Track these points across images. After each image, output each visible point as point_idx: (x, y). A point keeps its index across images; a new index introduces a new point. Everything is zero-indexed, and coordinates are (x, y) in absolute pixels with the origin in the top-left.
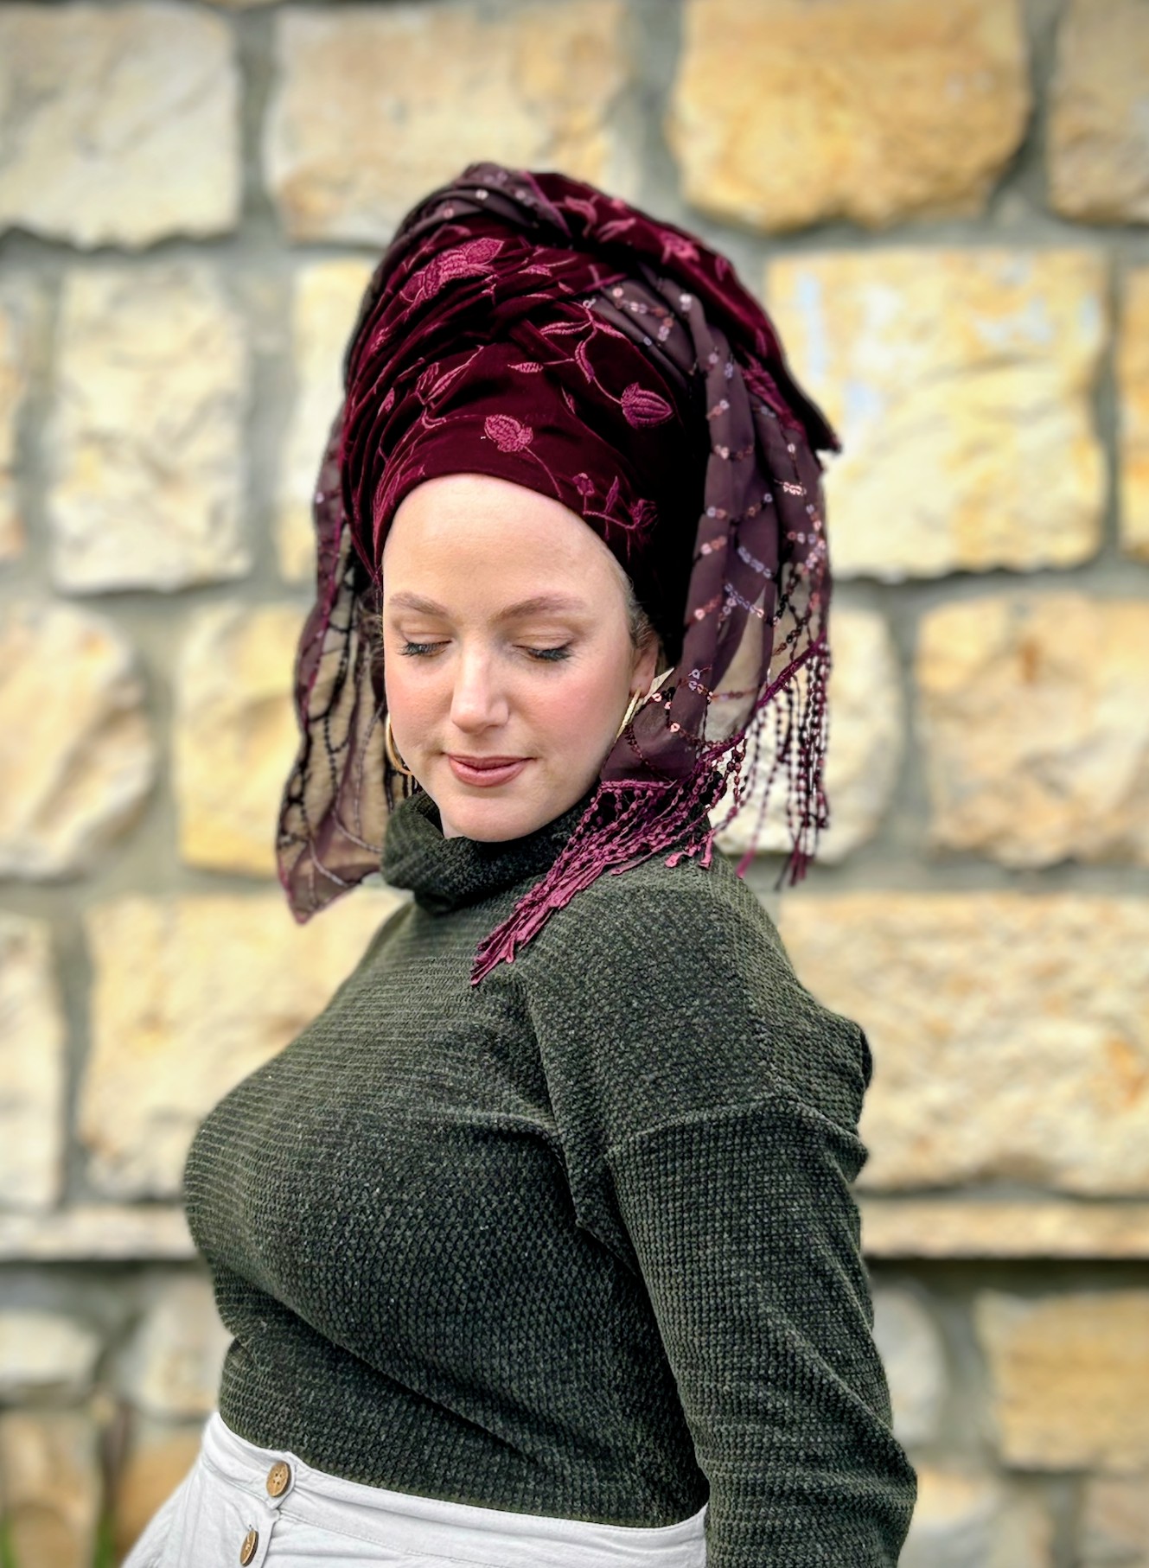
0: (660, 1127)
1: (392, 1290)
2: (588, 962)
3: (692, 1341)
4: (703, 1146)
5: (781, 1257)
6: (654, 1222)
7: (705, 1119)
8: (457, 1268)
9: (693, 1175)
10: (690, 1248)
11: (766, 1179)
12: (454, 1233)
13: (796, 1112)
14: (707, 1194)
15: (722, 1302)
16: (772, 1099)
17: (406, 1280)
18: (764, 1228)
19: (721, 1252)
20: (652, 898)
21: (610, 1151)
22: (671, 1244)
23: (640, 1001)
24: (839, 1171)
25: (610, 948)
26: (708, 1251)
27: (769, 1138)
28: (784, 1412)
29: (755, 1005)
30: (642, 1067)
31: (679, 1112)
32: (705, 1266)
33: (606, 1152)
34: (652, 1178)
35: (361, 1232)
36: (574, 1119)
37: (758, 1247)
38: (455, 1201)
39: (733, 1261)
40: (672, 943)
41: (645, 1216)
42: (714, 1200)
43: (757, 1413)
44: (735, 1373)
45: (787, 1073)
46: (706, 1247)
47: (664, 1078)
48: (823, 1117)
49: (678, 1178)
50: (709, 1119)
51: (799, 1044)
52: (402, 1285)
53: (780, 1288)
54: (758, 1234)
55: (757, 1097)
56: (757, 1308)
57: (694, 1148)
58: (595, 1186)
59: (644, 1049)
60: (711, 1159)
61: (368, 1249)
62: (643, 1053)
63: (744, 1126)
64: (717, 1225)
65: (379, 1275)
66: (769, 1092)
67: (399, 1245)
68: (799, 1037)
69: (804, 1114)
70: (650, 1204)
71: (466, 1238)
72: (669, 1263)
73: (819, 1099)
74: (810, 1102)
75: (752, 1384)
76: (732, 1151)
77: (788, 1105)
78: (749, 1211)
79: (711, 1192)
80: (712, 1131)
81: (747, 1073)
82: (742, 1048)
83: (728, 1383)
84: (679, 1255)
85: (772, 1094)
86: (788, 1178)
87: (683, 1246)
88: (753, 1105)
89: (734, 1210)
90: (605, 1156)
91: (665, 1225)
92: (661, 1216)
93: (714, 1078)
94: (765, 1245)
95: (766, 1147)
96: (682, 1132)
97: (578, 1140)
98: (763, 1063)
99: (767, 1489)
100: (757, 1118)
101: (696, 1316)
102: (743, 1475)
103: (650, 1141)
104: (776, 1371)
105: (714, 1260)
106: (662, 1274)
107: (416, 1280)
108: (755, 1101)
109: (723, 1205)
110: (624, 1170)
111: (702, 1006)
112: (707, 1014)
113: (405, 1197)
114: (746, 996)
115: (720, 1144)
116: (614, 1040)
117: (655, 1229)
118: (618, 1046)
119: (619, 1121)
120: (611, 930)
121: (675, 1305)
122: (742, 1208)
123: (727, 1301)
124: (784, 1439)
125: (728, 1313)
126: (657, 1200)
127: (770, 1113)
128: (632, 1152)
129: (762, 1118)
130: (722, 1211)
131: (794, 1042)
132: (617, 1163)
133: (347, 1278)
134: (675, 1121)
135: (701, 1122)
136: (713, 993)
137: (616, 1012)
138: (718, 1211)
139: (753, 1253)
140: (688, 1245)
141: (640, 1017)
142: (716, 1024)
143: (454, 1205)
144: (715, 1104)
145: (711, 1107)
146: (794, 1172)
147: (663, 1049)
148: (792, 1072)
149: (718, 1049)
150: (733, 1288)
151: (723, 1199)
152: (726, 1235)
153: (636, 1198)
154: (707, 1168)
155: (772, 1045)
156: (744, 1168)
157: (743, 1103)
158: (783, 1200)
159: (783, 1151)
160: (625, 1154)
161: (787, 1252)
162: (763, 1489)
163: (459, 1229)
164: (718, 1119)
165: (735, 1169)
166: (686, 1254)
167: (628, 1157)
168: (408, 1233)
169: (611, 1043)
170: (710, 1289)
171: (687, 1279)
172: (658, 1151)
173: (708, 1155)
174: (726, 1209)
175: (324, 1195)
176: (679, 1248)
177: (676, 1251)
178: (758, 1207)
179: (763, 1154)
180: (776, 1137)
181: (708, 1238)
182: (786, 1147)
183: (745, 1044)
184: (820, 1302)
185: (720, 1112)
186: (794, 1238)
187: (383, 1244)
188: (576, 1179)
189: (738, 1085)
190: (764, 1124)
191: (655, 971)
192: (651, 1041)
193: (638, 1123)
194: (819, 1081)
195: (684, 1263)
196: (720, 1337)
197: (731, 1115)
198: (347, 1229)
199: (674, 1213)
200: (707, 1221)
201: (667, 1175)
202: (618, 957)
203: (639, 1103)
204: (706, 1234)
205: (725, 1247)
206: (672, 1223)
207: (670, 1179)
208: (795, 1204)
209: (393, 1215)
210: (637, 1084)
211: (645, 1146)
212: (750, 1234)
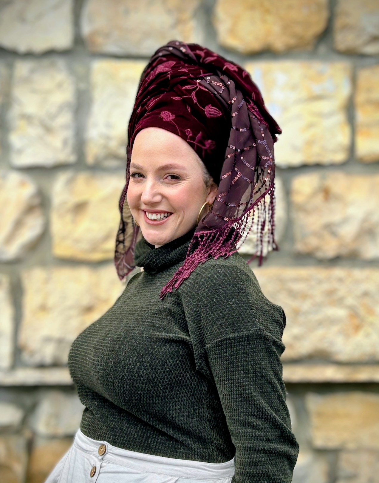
0: (222, 338)
1: (139, 389)
2: (200, 287)
3: (231, 404)
4: (235, 344)
5: (259, 378)
6: (220, 368)
7: (236, 336)
8: (160, 382)
9: (232, 353)
10: (231, 376)
11: (254, 354)
12: (159, 371)
13: (264, 334)
14: (236, 359)
15: (241, 392)
16: (257, 330)
17: (144, 386)
18: (253, 369)
19: (241, 377)
20: (220, 268)
21: (206, 346)
22: (225, 374)
23: (216, 299)
24: (276, 352)
25: (207, 283)
26: (236, 377)
27: (255, 342)
28: (259, 426)
29: (251, 301)
30: (217, 320)
31: (228, 334)
32: (235, 381)
33: (205, 346)
34: (220, 354)
35: (130, 371)
36: (196, 336)
37: (252, 375)
38: (159, 362)
39: (244, 379)
40: (226, 282)
41: (217, 366)
42: (238, 361)
43: (251, 426)
44: (244, 414)
45: (261, 322)
46: (236, 375)
47: (223, 323)
48: (272, 335)
49: (227, 354)
50: (237, 336)
51: (264, 313)
52: (142, 387)
53: (258, 388)
54: (252, 371)
55: (252, 329)
56: (251, 394)
57: (232, 345)
58: (202, 357)
59: (217, 314)
60: (238, 348)
61: (132, 376)
62: (217, 315)
63: (248, 338)
64: (239, 368)
65: (135, 384)
66: (255, 328)
67: (141, 375)
68: (264, 311)
69: (266, 335)
70: (219, 362)
71: (162, 373)
72: (224, 380)
73: (270, 330)
74: (268, 331)
75: (249, 417)
76: (244, 346)
77: (261, 332)
78: (249, 364)
79: (238, 358)
80: (238, 339)
81: (249, 322)
82: (247, 314)
83: (242, 417)
84: (227, 378)
85: (256, 328)
86: (261, 354)
87: (229, 375)
88: (251, 331)
89: (244, 364)
90: (205, 348)
91: (223, 368)
92: (222, 366)
93: (239, 323)
94: (254, 375)
95: (254, 344)
96: (229, 340)
97: (197, 342)
98: (254, 319)
99: (254, 449)
100: (252, 335)
101: (232, 396)
102: (246, 445)
103: (219, 343)
104: (257, 413)
105: (238, 379)
106: (222, 384)
107: (146, 386)
108: (251, 330)
109: (241, 362)
110: (211, 352)
111: (235, 301)
112: (237, 304)
113: (144, 360)
114: (249, 298)
115: (241, 343)
116: (208, 311)
117: (220, 370)
118: (209, 313)
119: (209, 337)
120: (207, 277)
121: (226, 393)
122: (247, 363)
123: (242, 392)
124: (259, 434)
125: (242, 395)
126: (221, 361)
127: (256, 334)
128: (213, 346)
129: (253, 336)
130: (241, 364)
131: (263, 312)
132: (209, 350)
133: (125, 385)
134: (227, 336)
135: (235, 337)
136: (239, 297)
137: (209, 303)
138: (239, 364)
139: (250, 377)
140: (230, 375)
141: (216, 304)
142: (239, 307)
143: (159, 363)
144: (239, 331)
145: (238, 332)
146: (263, 352)
147: (223, 314)
148: (262, 321)
149: (240, 314)
150: (244, 388)
151: (241, 361)
152: (242, 372)
153: (214, 360)
154: (236, 351)
155: (256, 313)
156: (248, 351)
157: (247, 331)
158: (260, 361)
159: (259, 346)
160: (211, 347)
161: (260, 377)
162: (253, 449)
163: (160, 370)
164: (240, 336)
165: (245, 351)
166: (229, 377)
167: (212, 348)
168: (144, 371)
169: (207, 312)
170: (237, 388)
171: (230, 385)
172: (221, 346)
173: (237, 347)
174: (242, 364)
175: (118, 360)
176: (228, 376)
177: (226, 377)
178: (252, 363)
179: (254, 347)
180: (258, 341)
181: (237, 372)
182: (260, 345)
183: (248, 313)
184: (270, 392)
185: (240, 334)
186: (263, 372)
187: (136, 375)
188: (197, 355)
189: (246, 325)
190: (254, 337)
191: (221, 290)
192: (219, 312)
193: (215, 337)
194: (270, 325)
195: (229, 380)
196: (240, 403)
197: (244, 335)
198: (125, 370)
199: (226, 365)
200: (236, 367)
201: (224, 353)
202: (209, 286)
203: (216, 331)
204: (236, 371)
205: (242, 375)
206: (225, 368)
207: (225, 354)
208: (263, 362)
209: (140, 365)
210: (215, 325)
211: (217, 344)
212: (249, 371)
